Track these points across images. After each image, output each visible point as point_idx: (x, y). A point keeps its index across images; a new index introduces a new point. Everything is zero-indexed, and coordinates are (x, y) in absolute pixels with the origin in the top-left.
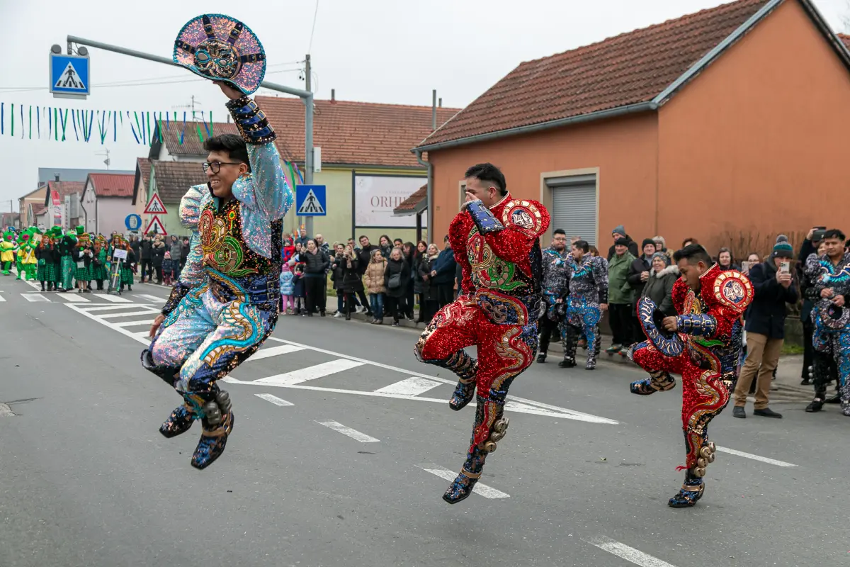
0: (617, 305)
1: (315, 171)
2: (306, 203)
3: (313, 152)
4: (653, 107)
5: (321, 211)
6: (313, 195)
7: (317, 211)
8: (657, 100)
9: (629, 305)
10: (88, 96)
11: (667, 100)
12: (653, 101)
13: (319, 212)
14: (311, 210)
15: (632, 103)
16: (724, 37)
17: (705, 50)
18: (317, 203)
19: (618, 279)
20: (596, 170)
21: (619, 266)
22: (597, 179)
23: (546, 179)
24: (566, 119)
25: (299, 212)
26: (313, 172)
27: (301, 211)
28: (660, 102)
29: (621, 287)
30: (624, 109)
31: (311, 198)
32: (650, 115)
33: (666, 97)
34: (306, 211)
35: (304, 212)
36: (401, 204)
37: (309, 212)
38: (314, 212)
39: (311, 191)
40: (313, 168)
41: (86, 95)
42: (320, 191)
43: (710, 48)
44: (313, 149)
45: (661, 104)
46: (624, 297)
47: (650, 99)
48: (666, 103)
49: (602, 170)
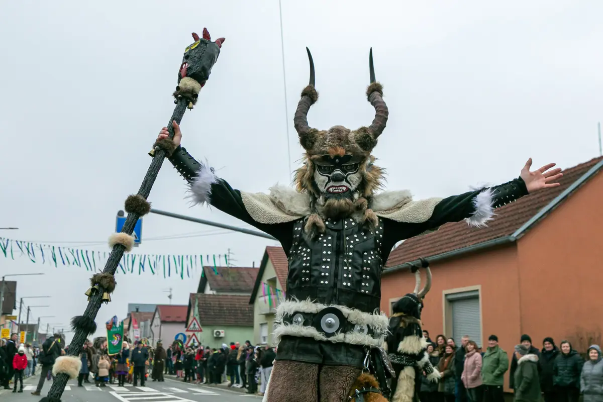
0: (490, 386)
4: (511, 239)
8: (515, 235)
9: (499, 387)
11: (523, 234)
12: (512, 236)
15: (498, 237)
16: (564, 189)
17: (550, 200)
19: (492, 366)
20: (478, 287)
21: (492, 356)
22: (480, 293)
23: (446, 295)
24: (456, 251)
28: (517, 236)
29: (493, 372)
30: (492, 242)
32: (510, 246)
33: (522, 233)
43: (554, 197)
45: (519, 238)
46: (495, 380)
47: (510, 235)
48: (523, 237)
49: (482, 288)
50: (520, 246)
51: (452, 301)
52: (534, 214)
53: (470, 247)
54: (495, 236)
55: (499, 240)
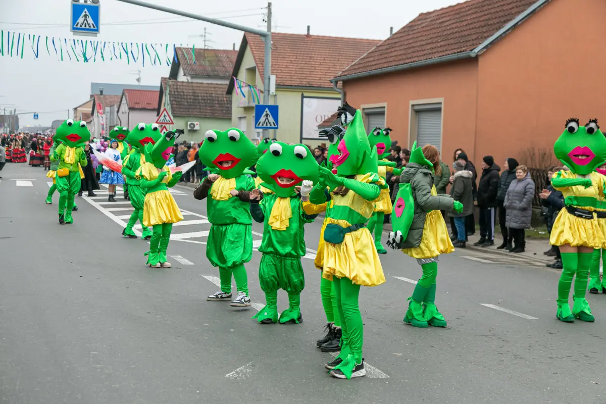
1: (271, 93)
2: (262, 119)
3: (269, 79)
4: (473, 54)
5: (275, 125)
6: (268, 112)
7: (271, 125)
8: (476, 50)
10: (98, 34)
11: (485, 50)
12: (473, 51)
13: (273, 126)
14: (267, 125)
15: (461, 52)
18: (271, 119)
20: (441, 100)
22: (443, 106)
23: (413, 106)
24: (423, 61)
25: (257, 126)
26: (269, 94)
27: (259, 125)
28: (479, 51)
30: (455, 56)
31: (267, 115)
32: (472, 61)
33: (484, 48)
34: (263, 125)
35: (261, 126)
36: (324, 122)
37: (265, 126)
38: (269, 126)
39: (267, 109)
40: (269, 91)
41: (96, 33)
42: (274, 110)
44: (269, 77)
45: (479, 53)
47: (472, 50)
48: (484, 52)
49: (445, 100)
50: (481, 61)
51: (419, 112)
52: (500, 28)
53: (435, 59)
54: (459, 50)
55: (461, 55)
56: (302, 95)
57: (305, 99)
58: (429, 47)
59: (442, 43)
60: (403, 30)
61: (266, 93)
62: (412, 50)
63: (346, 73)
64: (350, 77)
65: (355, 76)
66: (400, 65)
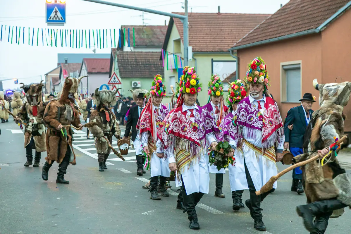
1: (189, 60)
3: (187, 49)
4: (317, 31)
8: (319, 28)
10: (65, 24)
11: (325, 27)
12: (317, 29)
15: (310, 29)
20: (300, 62)
22: (301, 66)
23: (283, 66)
24: (287, 36)
26: (187, 61)
28: (321, 29)
30: (305, 32)
32: (317, 35)
33: (325, 26)
40: (187, 58)
41: (64, 24)
44: (187, 48)
45: (322, 30)
47: (316, 28)
48: (325, 29)
49: (302, 63)
50: (323, 35)
51: (286, 70)
52: (336, 12)
53: (294, 34)
54: (308, 28)
55: (310, 31)
56: (212, 60)
57: (214, 63)
58: (292, 25)
59: (300, 23)
60: (279, 12)
61: (186, 59)
62: (282, 27)
63: (238, 45)
64: (241, 47)
65: (244, 46)
66: (272, 38)
